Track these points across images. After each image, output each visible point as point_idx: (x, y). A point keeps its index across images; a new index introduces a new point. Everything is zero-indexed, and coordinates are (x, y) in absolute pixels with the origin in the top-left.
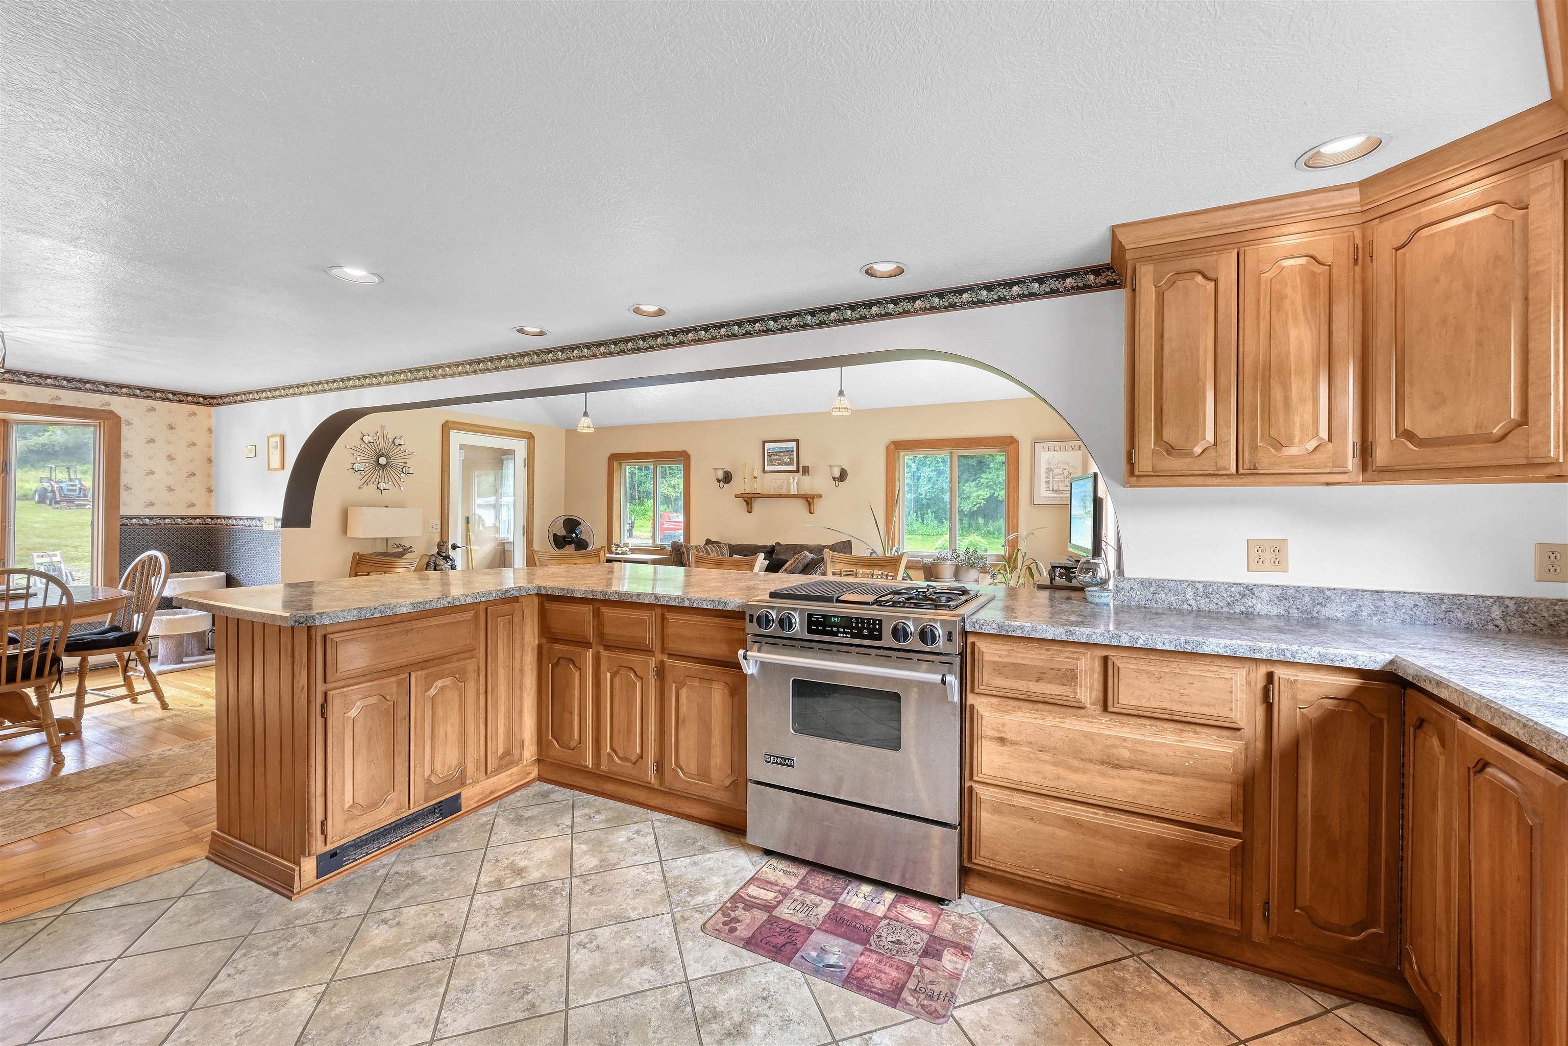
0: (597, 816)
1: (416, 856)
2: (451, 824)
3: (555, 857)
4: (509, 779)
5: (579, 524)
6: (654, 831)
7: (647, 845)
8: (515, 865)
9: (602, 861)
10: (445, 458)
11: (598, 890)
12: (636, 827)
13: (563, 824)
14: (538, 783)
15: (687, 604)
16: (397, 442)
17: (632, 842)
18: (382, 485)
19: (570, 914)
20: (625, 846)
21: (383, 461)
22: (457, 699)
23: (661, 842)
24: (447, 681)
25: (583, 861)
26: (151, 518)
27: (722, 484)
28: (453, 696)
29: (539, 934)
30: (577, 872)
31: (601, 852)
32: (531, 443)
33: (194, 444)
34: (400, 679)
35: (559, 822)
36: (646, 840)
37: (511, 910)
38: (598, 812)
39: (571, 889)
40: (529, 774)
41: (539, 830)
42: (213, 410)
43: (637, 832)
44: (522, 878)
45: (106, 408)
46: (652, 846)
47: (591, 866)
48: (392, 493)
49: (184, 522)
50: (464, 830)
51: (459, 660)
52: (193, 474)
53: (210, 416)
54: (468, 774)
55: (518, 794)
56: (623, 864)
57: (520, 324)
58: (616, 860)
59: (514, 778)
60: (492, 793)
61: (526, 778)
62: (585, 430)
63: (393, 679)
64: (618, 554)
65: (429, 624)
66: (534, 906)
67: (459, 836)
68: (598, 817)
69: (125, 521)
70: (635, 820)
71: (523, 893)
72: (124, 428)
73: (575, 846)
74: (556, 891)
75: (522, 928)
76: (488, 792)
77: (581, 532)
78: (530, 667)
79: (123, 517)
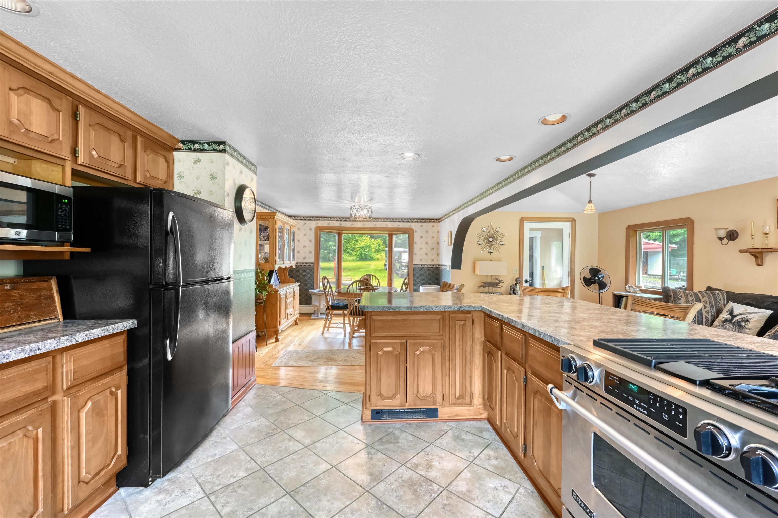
0: (493, 460)
1: (406, 430)
2: (430, 422)
3: (450, 470)
4: (467, 412)
5: (600, 271)
6: (515, 494)
7: (501, 500)
8: (431, 462)
9: (469, 491)
10: (521, 236)
11: (448, 508)
12: (507, 482)
13: (473, 453)
14: (486, 421)
15: (537, 335)
16: (498, 229)
17: (495, 492)
18: (491, 251)
19: (423, 511)
20: (489, 491)
21: (491, 239)
22: (431, 359)
23: (512, 505)
24: (427, 349)
25: (460, 483)
26: (421, 265)
27: (725, 241)
28: (429, 357)
29: (401, 510)
30: (450, 488)
31: (473, 485)
32: (574, 224)
33: (433, 237)
34: (402, 342)
35: (472, 451)
36: (504, 497)
37: (406, 485)
38: (496, 458)
39: (438, 496)
40: (481, 414)
41: (459, 449)
42: (439, 224)
43: (504, 487)
44: (427, 471)
45: (410, 227)
46: (504, 504)
47: (460, 490)
48: (495, 254)
49: (431, 266)
50: (433, 429)
51: (434, 339)
52: (433, 249)
53: (438, 226)
54: (438, 400)
55: (472, 422)
56: (476, 503)
57: (498, 156)
58: (475, 497)
59: (471, 413)
60: (456, 415)
61: (479, 416)
62: (590, 212)
63: (399, 341)
64: (630, 292)
65: (416, 318)
66: (415, 492)
67: (428, 431)
68: (494, 462)
69: (415, 266)
70: (511, 477)
71: (419, 481)
72: (415, 233)
73: (465, 471)
74: (431, 492)
75: (399, 500)
76: (454, 414)
77: (603, 277)
78: (478, 353)
79: (414, 264)
